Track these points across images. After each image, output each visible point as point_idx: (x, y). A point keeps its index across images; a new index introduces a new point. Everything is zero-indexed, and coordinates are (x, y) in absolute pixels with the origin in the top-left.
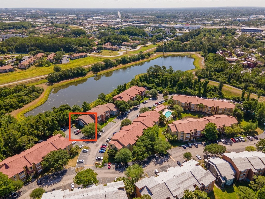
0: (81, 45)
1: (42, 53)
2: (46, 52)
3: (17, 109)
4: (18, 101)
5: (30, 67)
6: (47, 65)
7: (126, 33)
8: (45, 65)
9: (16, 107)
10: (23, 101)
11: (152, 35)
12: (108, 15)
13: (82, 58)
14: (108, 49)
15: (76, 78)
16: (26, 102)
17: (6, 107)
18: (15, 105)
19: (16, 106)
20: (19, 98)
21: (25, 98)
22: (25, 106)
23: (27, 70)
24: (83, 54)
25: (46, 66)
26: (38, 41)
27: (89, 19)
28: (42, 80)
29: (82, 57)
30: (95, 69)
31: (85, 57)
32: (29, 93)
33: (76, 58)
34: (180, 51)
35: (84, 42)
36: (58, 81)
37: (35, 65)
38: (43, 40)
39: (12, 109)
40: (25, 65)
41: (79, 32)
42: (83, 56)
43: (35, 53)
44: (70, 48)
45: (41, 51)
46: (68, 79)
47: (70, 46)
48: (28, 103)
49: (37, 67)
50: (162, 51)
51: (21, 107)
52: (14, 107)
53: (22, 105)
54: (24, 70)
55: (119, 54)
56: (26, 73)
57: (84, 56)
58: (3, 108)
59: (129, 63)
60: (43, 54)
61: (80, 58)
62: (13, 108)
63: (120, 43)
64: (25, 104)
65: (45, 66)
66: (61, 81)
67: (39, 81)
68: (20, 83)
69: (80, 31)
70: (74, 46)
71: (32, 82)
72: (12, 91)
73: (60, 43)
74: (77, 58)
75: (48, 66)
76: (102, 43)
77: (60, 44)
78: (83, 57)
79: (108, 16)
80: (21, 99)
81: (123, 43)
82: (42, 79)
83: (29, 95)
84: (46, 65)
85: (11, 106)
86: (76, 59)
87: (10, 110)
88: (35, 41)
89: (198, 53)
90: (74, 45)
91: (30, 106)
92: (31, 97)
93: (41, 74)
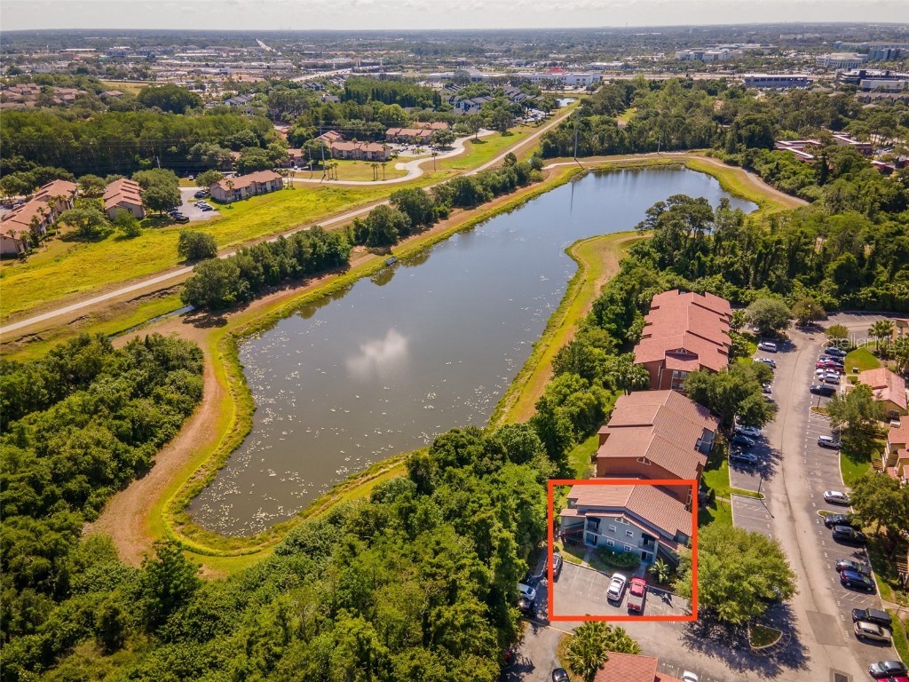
0: (228, 141)
1: (64, 179)
2: (83, 178)
3: (124, 484)
4: (122, 437)
5: (35, 244)
6: (118, 232)
7: (367, 96)
8: (108, 234)
9: (121, 475)
10: (141, 433)
11: (466, 104)
12: (229, 48)
13: (261, 194)
14: (345, 154)
15: (315, 281)
16: (160, 434)
17: (72, 485)
18: (114, 464)
19: (120, 470)
20: (115, 418)
21: (145, 408)
22: (165, 461)
23: (30, 259)
24: (266, 176)
25: (116, 235)
26: (25, 130)
27: (164, 59)
28: (145, 305)
29: (261, 189)
30: (374, 233)
31: (273, 189)
32: (151, 379)
33: (237, 195)
34: (628, 151)
35: (238, 131)
36: (242, 301)
37: (57, 236)
38: (50, 125)
39: (102, 490)
40: (18, 237)
41: (174, 97)
42: (265, 183)
43: (28, 180)
44: (189, 157)
45: (59, 171)
46: (283, 290)
47: (184, 150)
48: (168, 438)
49: (74, 243)
50: (566, 154)
51: (142, 469)
52: (112, 476)
53: (149, 455)
54: (16, 263)
55: (405, 173)
56: (34, 273)
57: (269, 187)
58: (53, 492)
59: (484, 202)
60: (71, 186)
61: (256, 194)
62: (106, 482)
63: (380, 130)
64: (159, 446)
65: (111, 237)
66: (252, 300)
67: (135, 310)
68: (41, 327)
69: (178, 95)
70: (203, 146)
71: (101, 318)
72: (46, 379)
73: (138, 136)
74: (244, 193)
75: (124, 234)
76: (305, 134)
77: (137, 140)
78: (266, 192)
79: (232, 51)
80: (133, 421)
81: (391, 132)
82: (146, 300)
83: (159, 390)
84: (112, 232)
85: (97, 476)
86: (241, 198)
87: (93, 498)
88: (11, 129)
89: (704, 154)
90: (202, 142)
91: (190, 454)
92: (170, 402)
93: (121, 276)
